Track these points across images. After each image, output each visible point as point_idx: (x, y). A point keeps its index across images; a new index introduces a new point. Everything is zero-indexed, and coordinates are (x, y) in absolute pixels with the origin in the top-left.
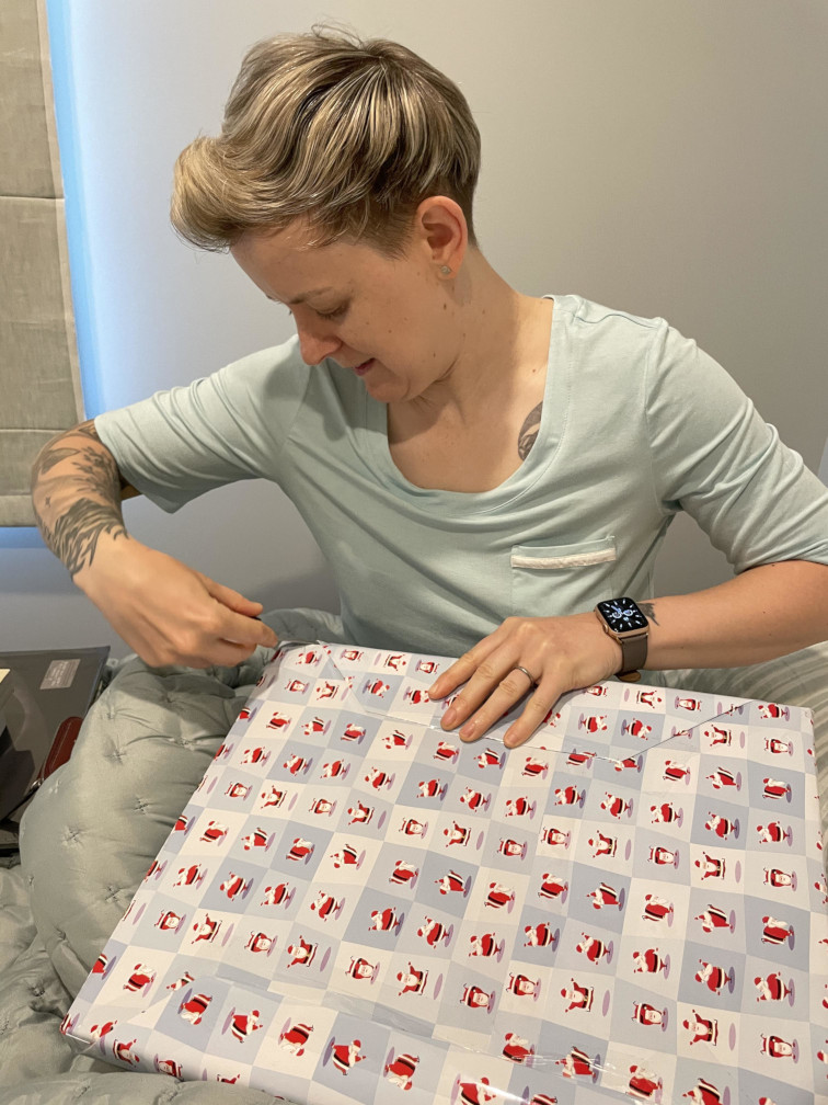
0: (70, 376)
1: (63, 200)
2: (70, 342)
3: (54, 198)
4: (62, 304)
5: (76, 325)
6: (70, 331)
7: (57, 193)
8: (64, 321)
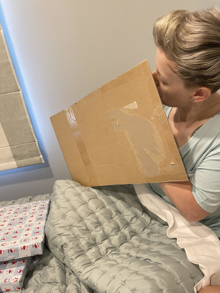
0: (31, 130)
1: (21, 91)
3: (19, 91)
4: (26, 114)
6: (29, 120)
8: (27, 118)
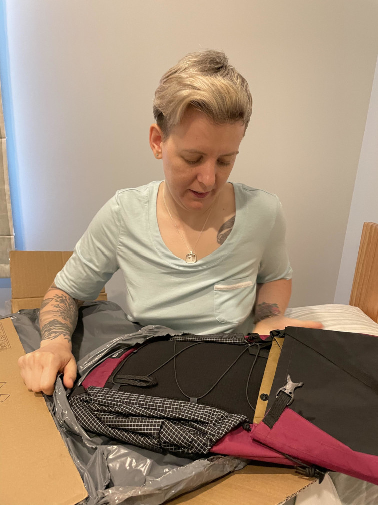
0: (7, 213)
1: (5, 139)
2: (7, 198)
3: (2, 138)
4: (4, 182)
5: (11, 190)
6: (8, 193)
7: (3, 136)
8: (5, 190)
